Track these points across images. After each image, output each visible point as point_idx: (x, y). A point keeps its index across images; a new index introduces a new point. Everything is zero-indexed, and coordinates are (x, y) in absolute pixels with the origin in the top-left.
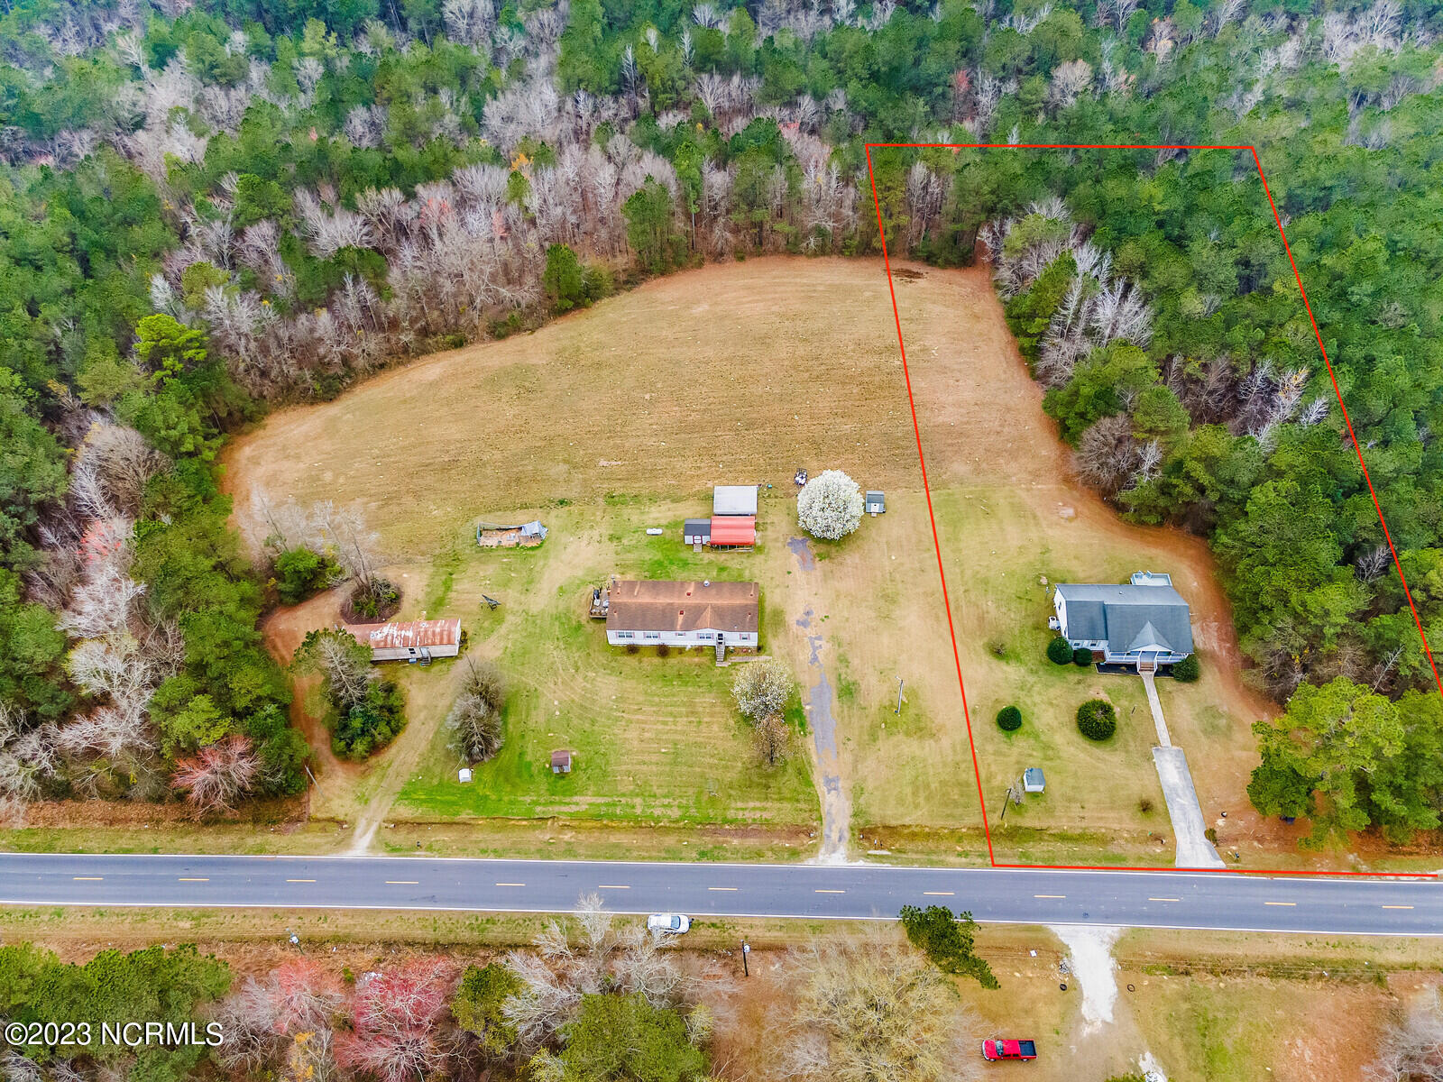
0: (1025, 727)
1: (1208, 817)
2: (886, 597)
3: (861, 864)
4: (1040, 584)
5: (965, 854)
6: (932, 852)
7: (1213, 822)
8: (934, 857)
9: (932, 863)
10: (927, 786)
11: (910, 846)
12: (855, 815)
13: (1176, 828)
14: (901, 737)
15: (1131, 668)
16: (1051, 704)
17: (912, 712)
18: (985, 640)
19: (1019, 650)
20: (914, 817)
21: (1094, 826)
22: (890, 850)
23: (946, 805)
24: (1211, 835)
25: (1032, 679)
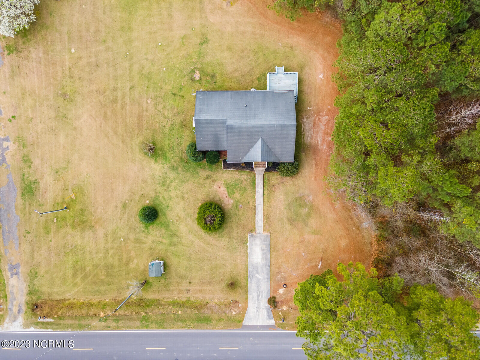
0: (161, 218)
1: (274, 289)
2: (64, 95)
3: (32, 330)
4: (192, 79)
5: (105, 319)
6: (82, 317)
7: (276, 291)
8: (83, 322)
9: (81, 327)
10: (83, 269)
11: (69, 313)
12: (30, 293)
13: (250, 297)
14: (69, 229)
15: (249, 165)
16: (183, 198)
17: (78, 207)
18: (141, 138)
19: (166, 148)
20: (73, 292)
21: (195, 297)
22: (53, 318)
23: (95, 283)
24: (273, 302)
25: (172, 175)
